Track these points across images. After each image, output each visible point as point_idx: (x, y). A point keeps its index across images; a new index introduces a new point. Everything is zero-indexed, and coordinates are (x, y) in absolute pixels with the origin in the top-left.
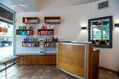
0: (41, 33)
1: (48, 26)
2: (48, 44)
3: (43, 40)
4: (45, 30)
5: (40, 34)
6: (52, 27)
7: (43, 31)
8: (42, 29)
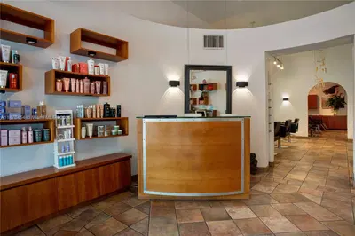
0: (67, 89)
1: (91, 62)
2: (90, 126)
3: (70, 112)
4: (81, 77)
5: (63, 90)
6: (104, 68)
7: (73, 80)
8: (70, 70)
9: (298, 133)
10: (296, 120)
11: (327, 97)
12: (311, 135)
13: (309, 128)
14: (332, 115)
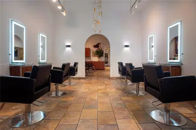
9: (78, 75)
10: (76, 64)
11: (95, 49)
12: (87, 75)
13: (86, 70)
14: (97, 61)
